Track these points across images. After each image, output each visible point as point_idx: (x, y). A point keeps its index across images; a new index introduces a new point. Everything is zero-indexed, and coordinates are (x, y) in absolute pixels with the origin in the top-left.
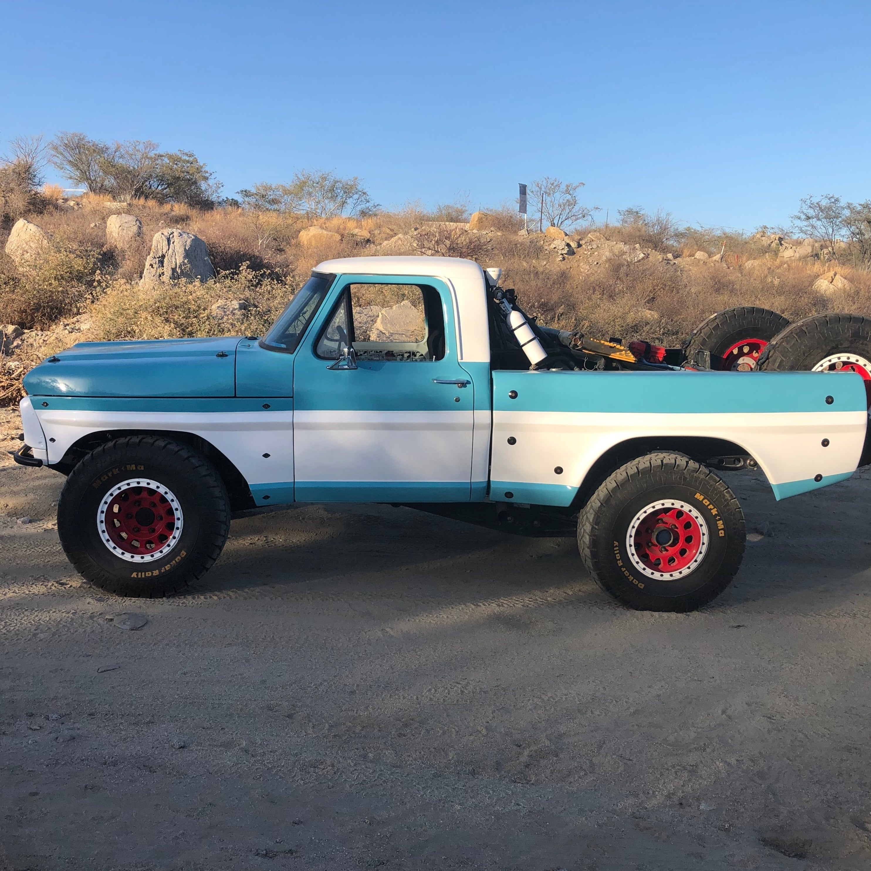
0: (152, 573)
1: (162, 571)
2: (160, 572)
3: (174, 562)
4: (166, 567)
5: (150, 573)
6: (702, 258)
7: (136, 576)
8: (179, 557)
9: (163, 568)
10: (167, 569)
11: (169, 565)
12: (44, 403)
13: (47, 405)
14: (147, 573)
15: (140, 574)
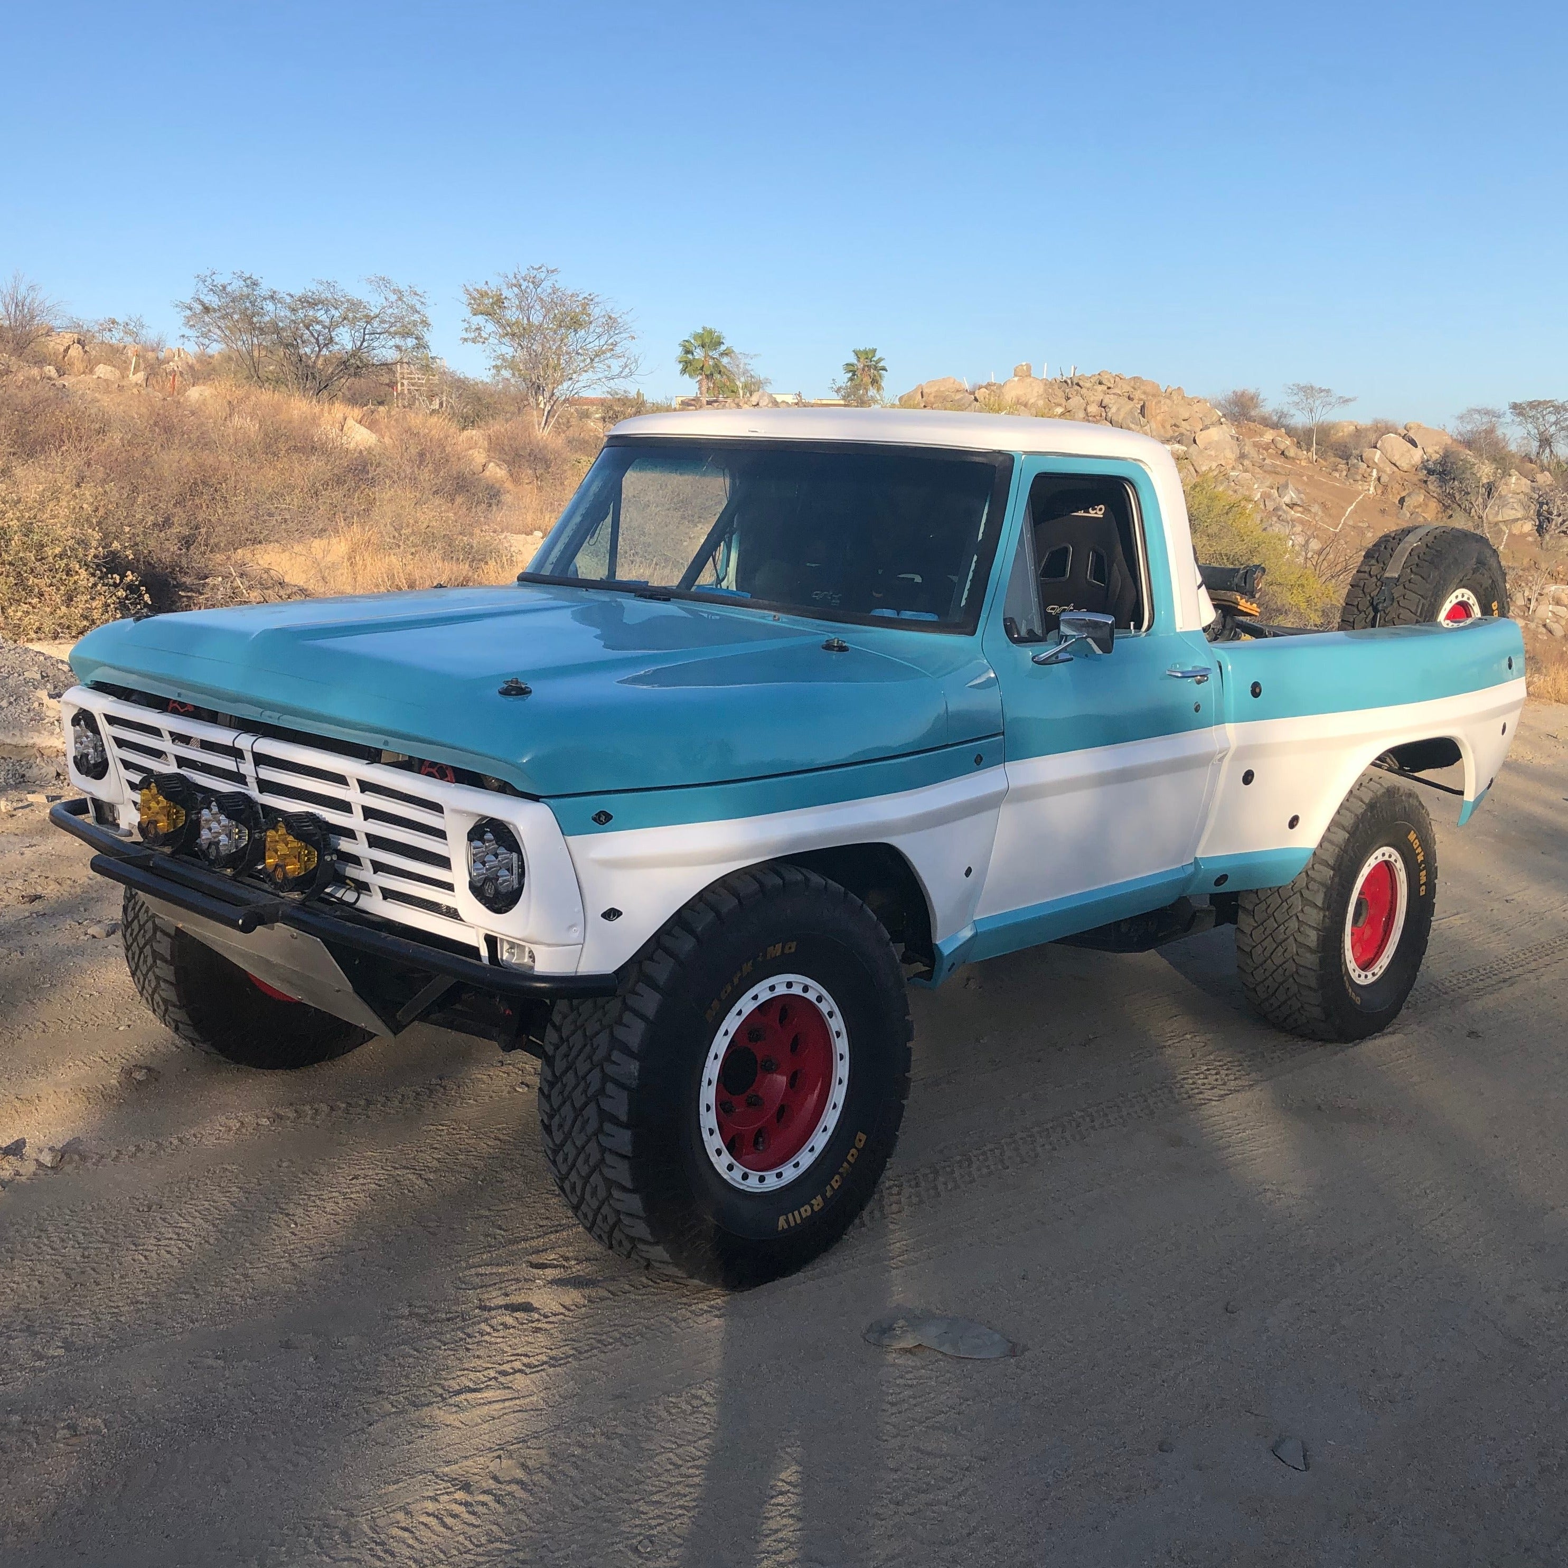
0: (812, 1206)
1: (828, 1194)
2: (824, 1198)
3: (845, 1165)
4: (833, 1183)
5: (808, 1207)
6: (108, 376)
7: (786, 1227)
8: (853, 1151)
9: (828, 1187)
10: (836, 1186)
11: (837, 1177)
12: (599, 814)
13: (609, 817)
14: (802, 1210)
15: (790, 1216)
